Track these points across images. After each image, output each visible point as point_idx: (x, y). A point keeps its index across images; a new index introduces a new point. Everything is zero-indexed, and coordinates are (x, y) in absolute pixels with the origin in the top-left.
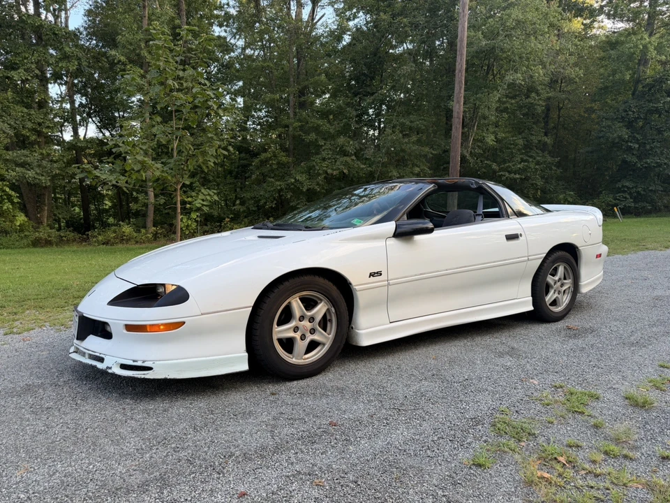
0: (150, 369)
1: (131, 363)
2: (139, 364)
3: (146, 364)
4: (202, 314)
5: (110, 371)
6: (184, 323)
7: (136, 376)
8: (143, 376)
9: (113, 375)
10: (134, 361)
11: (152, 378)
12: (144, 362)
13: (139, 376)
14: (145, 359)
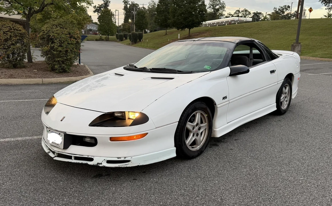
0: (129, 161)
1: (117, 159)
2: (122, 159)
3: (126, 159)
4: (156, 128)
5: (100, 165)
6: (147, 133)
7: (121, 166)
8: (125, 166)
9: (104, 167)
10: (118, 158)
11: (131, 166)
12: (125, 158)
13: (123, 166)
14: (125, 156)
